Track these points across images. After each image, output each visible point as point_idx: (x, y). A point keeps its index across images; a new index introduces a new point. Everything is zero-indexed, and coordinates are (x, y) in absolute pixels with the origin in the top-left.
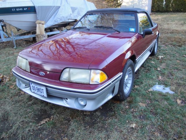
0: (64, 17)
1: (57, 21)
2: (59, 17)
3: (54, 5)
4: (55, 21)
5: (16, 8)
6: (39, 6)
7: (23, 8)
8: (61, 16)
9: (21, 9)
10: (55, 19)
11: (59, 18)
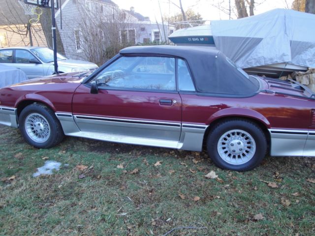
0: (264, 59)
1: (250, 63)
2: (255, 57)
3: (248, 36)
4: (248, 63)
5: (192, 37)
6: (219, 37)
7: (199, 37)
8: (260, 55)
9: (197, 39)
10: (248, 59)
11: (254, 59)
